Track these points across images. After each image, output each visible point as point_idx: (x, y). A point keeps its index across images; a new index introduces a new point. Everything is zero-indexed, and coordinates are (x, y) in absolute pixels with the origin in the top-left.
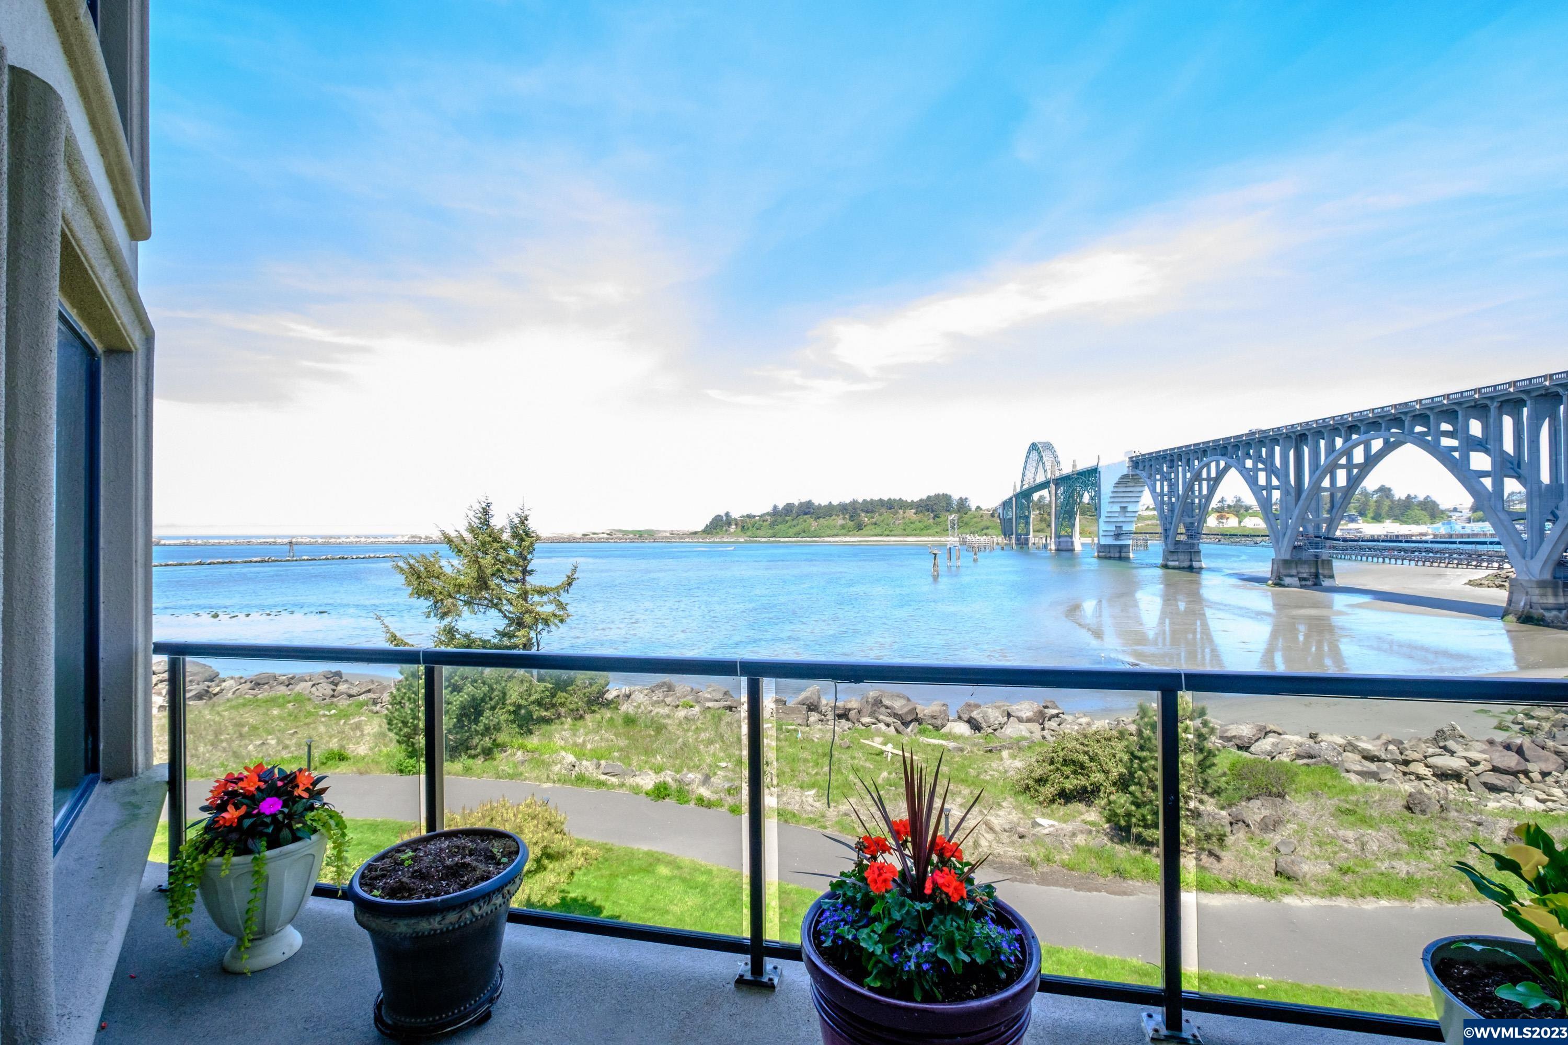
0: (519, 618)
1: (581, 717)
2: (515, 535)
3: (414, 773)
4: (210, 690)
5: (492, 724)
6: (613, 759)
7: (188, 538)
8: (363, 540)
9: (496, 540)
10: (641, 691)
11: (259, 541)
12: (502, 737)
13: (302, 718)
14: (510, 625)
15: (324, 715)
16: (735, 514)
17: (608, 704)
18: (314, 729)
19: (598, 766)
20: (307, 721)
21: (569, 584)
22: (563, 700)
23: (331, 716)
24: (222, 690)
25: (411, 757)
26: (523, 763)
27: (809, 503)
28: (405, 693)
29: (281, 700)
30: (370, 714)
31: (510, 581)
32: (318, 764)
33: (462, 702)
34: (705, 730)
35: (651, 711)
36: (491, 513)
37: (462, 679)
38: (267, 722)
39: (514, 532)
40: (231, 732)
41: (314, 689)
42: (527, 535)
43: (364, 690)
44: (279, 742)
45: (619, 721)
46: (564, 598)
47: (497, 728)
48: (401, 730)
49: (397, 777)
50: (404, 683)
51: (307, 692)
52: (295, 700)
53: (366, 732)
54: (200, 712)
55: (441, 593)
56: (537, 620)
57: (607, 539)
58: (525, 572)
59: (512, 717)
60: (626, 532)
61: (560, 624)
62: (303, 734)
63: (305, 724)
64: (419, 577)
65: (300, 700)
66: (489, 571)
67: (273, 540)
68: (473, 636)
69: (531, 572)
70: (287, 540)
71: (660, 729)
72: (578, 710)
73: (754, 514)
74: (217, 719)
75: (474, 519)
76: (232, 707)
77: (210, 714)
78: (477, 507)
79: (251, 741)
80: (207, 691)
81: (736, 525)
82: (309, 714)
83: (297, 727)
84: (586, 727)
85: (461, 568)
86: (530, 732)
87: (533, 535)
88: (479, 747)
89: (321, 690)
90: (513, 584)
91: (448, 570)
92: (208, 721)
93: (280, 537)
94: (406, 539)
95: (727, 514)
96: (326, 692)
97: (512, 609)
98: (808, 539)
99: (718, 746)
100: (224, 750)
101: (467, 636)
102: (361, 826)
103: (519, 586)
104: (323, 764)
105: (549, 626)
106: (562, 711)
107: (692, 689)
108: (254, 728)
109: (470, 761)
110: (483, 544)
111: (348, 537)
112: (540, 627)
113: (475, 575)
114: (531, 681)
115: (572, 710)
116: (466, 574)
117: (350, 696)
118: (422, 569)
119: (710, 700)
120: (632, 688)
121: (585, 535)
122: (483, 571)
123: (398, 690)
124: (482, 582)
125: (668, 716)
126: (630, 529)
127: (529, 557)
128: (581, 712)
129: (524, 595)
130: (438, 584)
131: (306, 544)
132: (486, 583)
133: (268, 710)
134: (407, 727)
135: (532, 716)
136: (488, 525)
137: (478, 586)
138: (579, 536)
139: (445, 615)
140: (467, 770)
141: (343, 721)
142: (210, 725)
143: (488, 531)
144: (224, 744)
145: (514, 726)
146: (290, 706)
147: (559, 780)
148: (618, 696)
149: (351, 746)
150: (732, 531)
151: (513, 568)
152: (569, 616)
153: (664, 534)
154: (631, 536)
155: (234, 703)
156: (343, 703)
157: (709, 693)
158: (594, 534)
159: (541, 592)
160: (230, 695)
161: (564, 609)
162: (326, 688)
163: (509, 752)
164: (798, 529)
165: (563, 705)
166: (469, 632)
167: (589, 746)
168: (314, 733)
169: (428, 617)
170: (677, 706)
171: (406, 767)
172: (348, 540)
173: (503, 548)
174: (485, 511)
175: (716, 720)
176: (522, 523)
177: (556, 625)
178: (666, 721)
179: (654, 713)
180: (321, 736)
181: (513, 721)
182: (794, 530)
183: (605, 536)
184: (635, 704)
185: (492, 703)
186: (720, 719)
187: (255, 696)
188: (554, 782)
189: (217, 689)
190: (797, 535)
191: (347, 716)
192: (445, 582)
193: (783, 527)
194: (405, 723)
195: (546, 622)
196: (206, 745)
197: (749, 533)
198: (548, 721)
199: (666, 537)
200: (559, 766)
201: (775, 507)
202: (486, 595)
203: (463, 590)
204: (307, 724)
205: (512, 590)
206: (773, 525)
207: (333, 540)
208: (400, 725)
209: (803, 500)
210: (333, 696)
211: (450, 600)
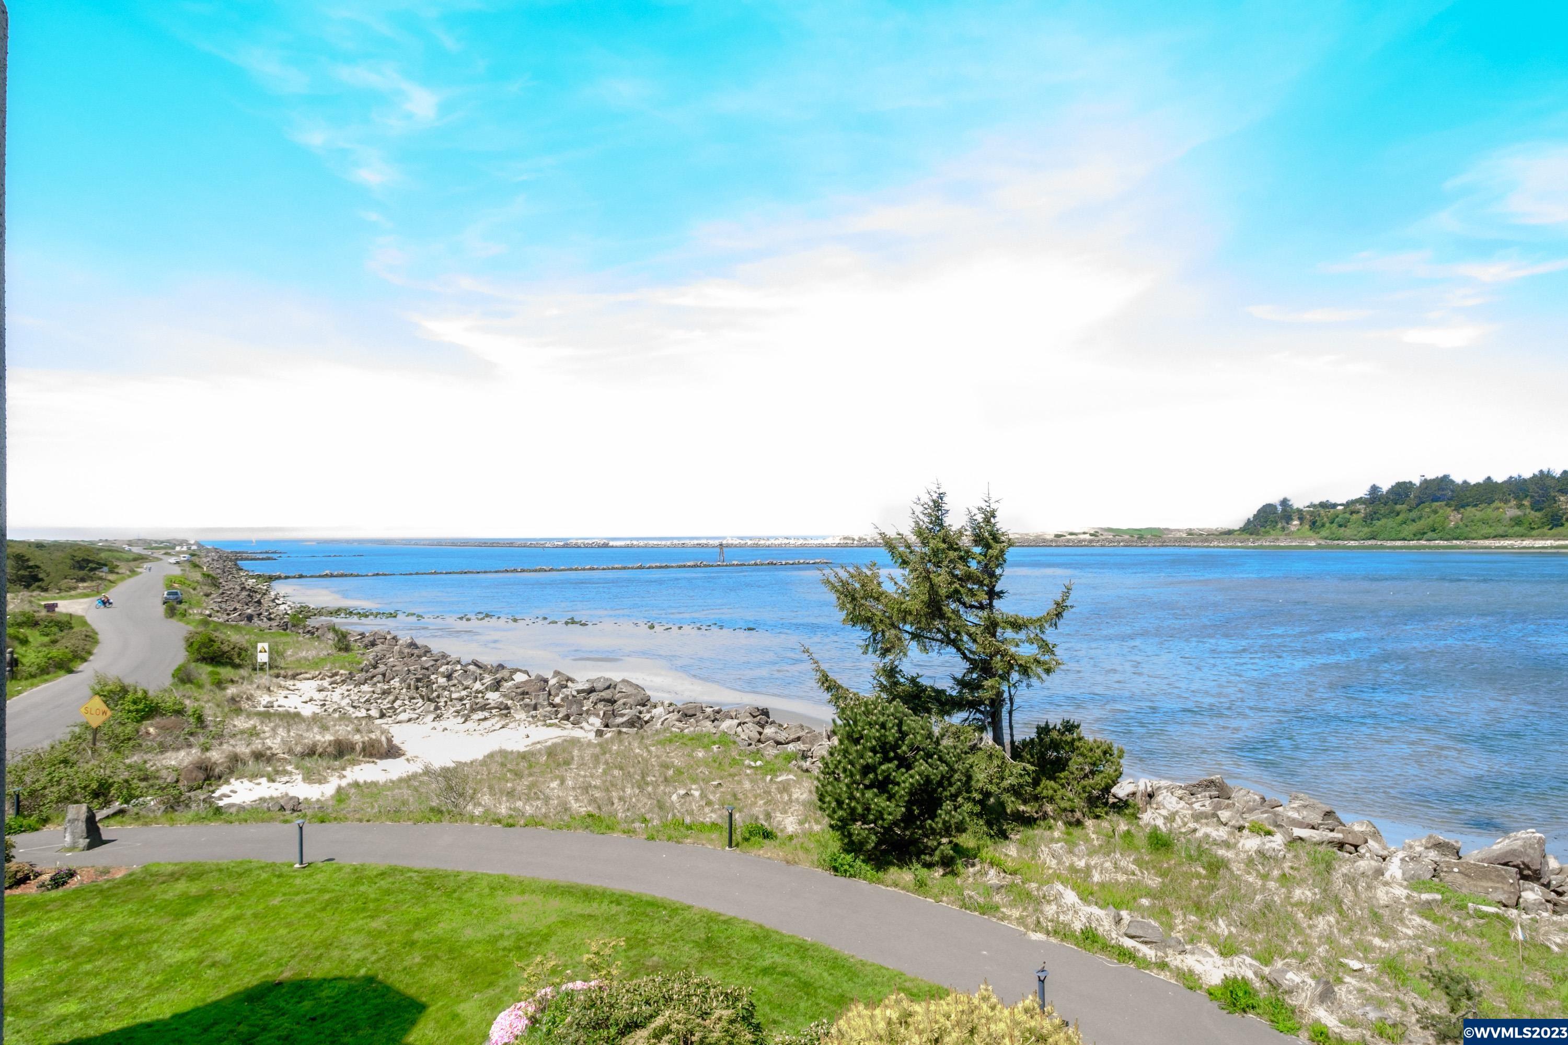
0: (984, 661)
1: (1079, 823)
2: (978, 540)
3: (851, 876)
4: (642, 716)
5: (953, 821)
6: (1140, 908)
8: (792, 542)
9: (952, 547)
10: (1171, 790)
11: (692, 542)
12: (966, 840)
13: (727, 767)
14: (971, 671)
15: (749, 767)
16: (1299, 503)
17: (1121, 806)
18: (739, 783)
19: (1118, 921)
20: (733, 771)
21: (1059, 615)
22: (1051, 792)
23: (756, 767)
24: (652, 717)
25: (848, 852)
26: (999, 888)
27: (1444, 481)
28: (840, 762)
29: (706, 740)
30: (799, 772)
31: (972, 607)
32: (740, 839)
33: (912, 784)
34: (1301, 882)
35: (1195, 830)
36: (946, 507)
37: (911, 750)
38: (692, 767)
39: (977, 535)
40: (657, 775)
41: (739, 729)
42: (996, 539)
43: (792, 737)
44: (703, 796)
45: (1141, 839)
46: (1050, 635)
47: (961, 828)
48: (834, 812)
49: (829, 875)
50: (838, 748)
51: (733, 732)
52: (720, 742)
53: (795, 796)
54: (630, 744)
55: (881, 621)
56: (1012, 667)
57: (1091, 541)
58: (993, 594)
59: (977, 809)
60: (1117, 532)
61: (1044, 676)
62: (728, 786)
63: (730, 775)
64: (854, 599)
65: (725, 741)
66: (943, 592)
67: (705, 542)
68: (924, 682)
69: (1000, 595)
70: (717, 542)
71: (1216, 866)
72: (1073, 811)
73: (1333, 501)
74: (645, 754)
75: (922, 517)
76: (659, 742)
77: (639, 748)
78: (926, 499)
79: (676, 788)
80: (639, 718)
81: (1301, 519)
82: (734, 762)
83: (721, 778)
84: (1087, 840)
85: (908, 587)
86: (1004, 835)
87: (1003, 538)
88: (937, 852)
89: (747, 731)
90: (976, 611)
91: (888, 588)
92: (636, 756)
94: (837, 541)
95: (1284, 502)
96: (752, 735)
97: (974, 647)
98: (1441, 543)
99: (1332, 919)
100: (649, 796)
101: (913, 681)
102: (788, 945)
103: (984, 614)
104: (747, 840)
105: (1029, 677)
106: (1049, 808)
107: (1263, 799)
108: (679, 772)
109: (924, 872)
110: (935, 552)
111: (777, 539)
112: (1015, 676)
113: (925, 598)
114: (1004, 758)
115: (1065, 810)
116: (915, 596)
117: (778, 743)
118: (857, 586)
119: (1301, 825)
120: (1157, 783)
121: (1058, 536)
122: (937, 593)
123: (831, 754)
124: (934, 608)
125: (1227, 845)
126: (1125, 528)
127: (998, 571)
128: (1078, 814)
129: (992, 627)
130: (878, 609)
131: (736, 546)
132: (940, 609)
133: (693, 751)
134: (842, 808)
135: (1004, 808)
136: (941, 525)
137: (929, 614)
138: (1050, 536)
139: (885, 652)
140: (921, 885)
141: (769, 778)
142: (639, 762)
143: (941, 534)
144: (650, 789)
145: (981, 822)
146: (715, 748)
147: (1056, 932)
148: (1134, 794)
149: (778, 814)
150: (1293, 529)
151: (976, 587)
152: (1058, 663)
153: (1178, 535)
154: (1127, 537)
155: (662, 737)
156: (771, 751)
157: (1297, 810)
158: (1071, 534)
159: (1017, 625)
160: (659, 725)
161: (1052, 653)
162: (751, 730)
163: (978, 868)
164: (1420, 524)
165: (1051, 800)
166: (915, 675)
167: (1096, 877)
168: (738, 789)
169: (865, 653)
170: (1241, 828)
171: (842, 865)
172: (777, 542)
173: (961, 558)
174: (937, 505)
175: (1322, 866)
176: (987, 521)
177: (1039, 677)
178: (1221, 852)
179: (1199, 834)
180: (745, 794)
181: (979, 815)
182: (1414, 527)
183: (1087, 537)
184: (1164, 812)
185: (953, 790)
186: (1329, 868)
187: (683, 730)
188: (1048, 933)
189: (648, 717)
190: (1419, 535)
191: (774, 772)
192: (886, 605)
193: (1390, 523)
194: (840, 803)
195: (1025, 670)
196: (633, 787)
197: (1324, 532)
198: (1027, 821)
199: (1181, 539)
200: (1054, 907)
201: (1374, 489)
202: (941, 627)
203: (910, 618)
204: (732, 775)
205: (972, 618)
206: (1370, 519)
207: (762, 542)
208: (834, 804)
209: (1431, 476)
210: (759, 741)
211: (893, 631)
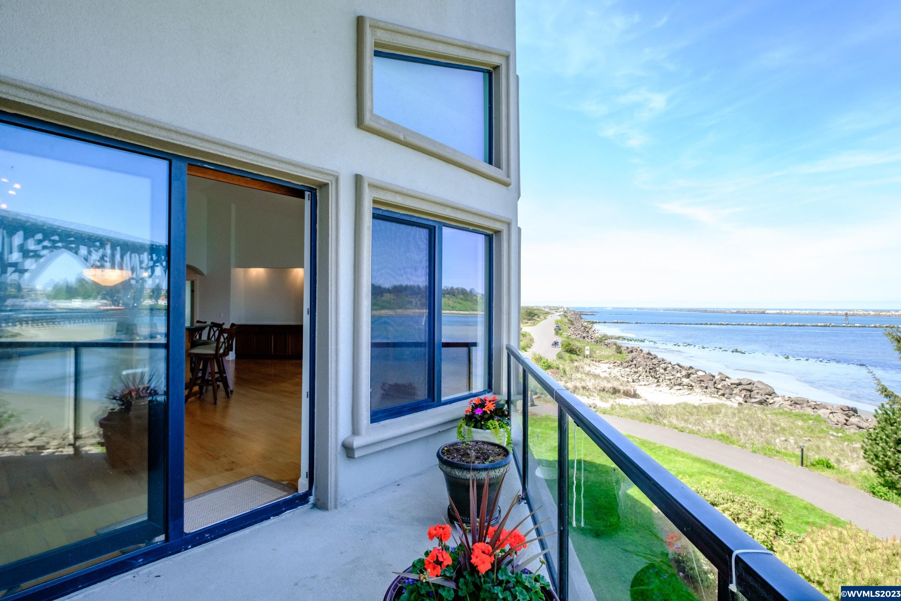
3: (885, 499)
4: (768, 400)
7: (781, 310)
11: (825, 312)
13: (816, 432)
15: (833, 435)
18: (823, 442)
20: (820, 435)
23: (838, 437)
24: (775, 402)
25: (884, 485)
29: (806, 417)
32: (809, 464)
38: (792, 428)
40: (769, 427)
41: (831, 415)
44: (796, 443)
49: (869, 496)
51: (826, 416)
52: (815, 419)
54: (756, 412)
62: (815, 442)
63: (818, 437)
65: (818, 419)
67: (835, 312)
70: (844, 312)
74: (764, 417)
76: (775, 413)
77: (761, 414)
79: (779, 436)
80: (765, 401)
82: (822, 431)
83: (811, 437)
89: (837, 417)
92: (758, 417)
93: (840, 310)
96: (840, 420)
100: (762, 437)
104: (813, 465)
108: (783, 429)
117: (860, 428)
133: (795, 421)
134: (879, 460)
142: (759, 420)
146: (811, 422)
155: (776, 411)
156: (852, 431)
160: (777, 406)
162: (841, 417)
168: (821, 444)
171: (879, 492)
180: (825, 447)
187: (791, 410)
189: (771, 401)
191: (851, 441)
194: (877, 457)
196: (753, 431)
208: (873, 456)
210: (845, 424)
